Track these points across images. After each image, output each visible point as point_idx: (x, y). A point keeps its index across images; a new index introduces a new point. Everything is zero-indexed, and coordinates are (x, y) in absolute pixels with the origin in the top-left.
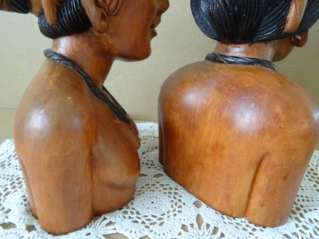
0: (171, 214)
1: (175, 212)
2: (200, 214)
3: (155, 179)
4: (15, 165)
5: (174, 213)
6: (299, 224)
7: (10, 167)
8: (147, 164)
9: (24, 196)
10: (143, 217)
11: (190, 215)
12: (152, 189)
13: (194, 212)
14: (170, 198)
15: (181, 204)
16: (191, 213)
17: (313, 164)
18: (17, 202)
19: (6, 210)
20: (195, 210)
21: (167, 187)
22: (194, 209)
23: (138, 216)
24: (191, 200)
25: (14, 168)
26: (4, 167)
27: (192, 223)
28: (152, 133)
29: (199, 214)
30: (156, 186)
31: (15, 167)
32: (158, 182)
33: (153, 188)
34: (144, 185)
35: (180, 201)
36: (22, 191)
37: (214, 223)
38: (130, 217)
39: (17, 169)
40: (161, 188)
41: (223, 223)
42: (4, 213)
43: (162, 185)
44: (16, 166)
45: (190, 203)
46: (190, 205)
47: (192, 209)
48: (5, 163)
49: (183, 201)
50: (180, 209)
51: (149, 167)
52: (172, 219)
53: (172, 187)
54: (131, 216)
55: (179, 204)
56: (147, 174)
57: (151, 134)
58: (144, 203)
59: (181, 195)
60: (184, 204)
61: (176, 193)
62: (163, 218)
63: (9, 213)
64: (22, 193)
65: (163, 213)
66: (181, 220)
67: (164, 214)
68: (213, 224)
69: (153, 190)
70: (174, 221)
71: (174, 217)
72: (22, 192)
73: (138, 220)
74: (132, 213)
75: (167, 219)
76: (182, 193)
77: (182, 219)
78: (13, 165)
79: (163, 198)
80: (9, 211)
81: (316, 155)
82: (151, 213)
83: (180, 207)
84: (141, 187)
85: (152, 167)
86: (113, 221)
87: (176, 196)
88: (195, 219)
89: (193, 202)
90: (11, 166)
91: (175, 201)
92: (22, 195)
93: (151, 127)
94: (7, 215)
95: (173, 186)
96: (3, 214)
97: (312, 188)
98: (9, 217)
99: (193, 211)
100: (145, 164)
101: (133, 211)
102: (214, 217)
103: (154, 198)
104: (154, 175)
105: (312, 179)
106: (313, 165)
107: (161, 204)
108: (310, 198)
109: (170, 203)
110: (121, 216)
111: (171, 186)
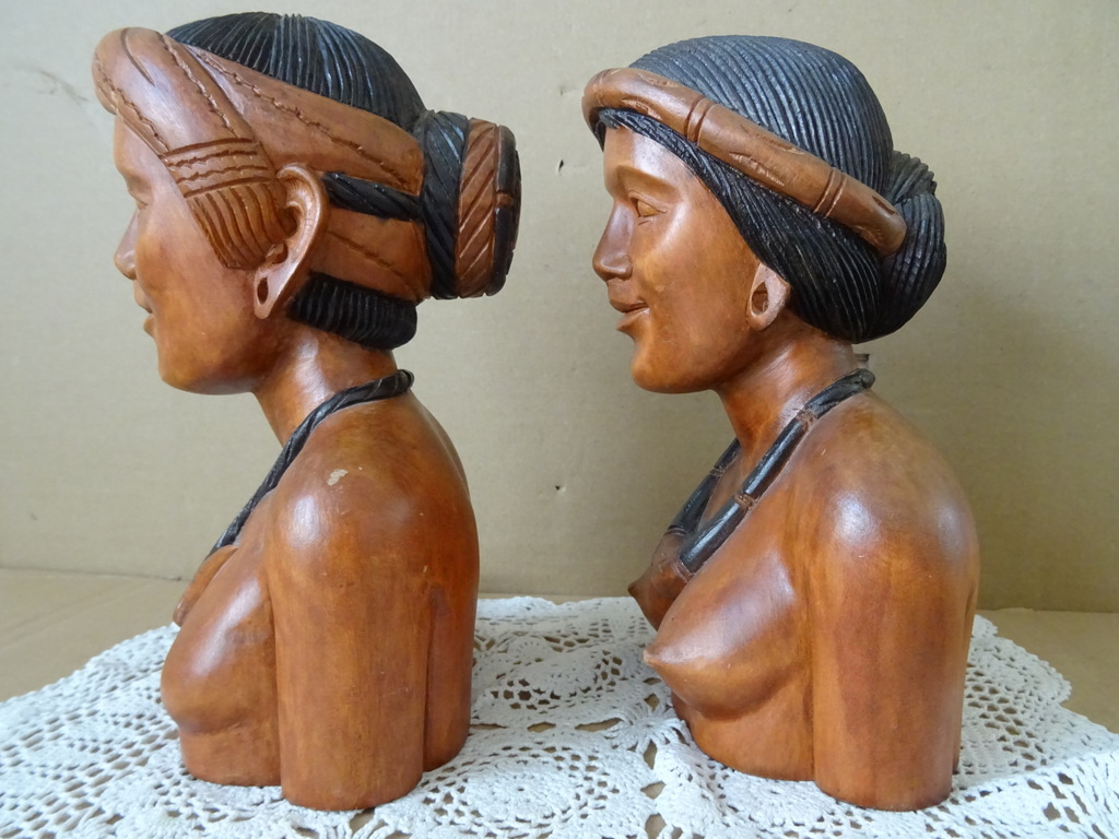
0: (574, 814)
1: (585, 808)
2: (659, 815)
3: (533, 734)
4: (109, 713)
5: (581, 812)
6: (935, 825)
7: (96, 721)
8: (508, 695)
9: (159, 786)
10: (490, 822)
11: (628, 815)
12: (521, 758)
13: (641, 808)
14: (572, 779)
15: (605, 791)
16: (630, 810)
17: (1010, 686)
18: (141, 799)
19: (108, 814)
20: (645, 804)
21: (565, 755)
22: (642, 802)
23: (477, 820)
24: (635, 781)
25: (106, 722)
26: (78, 720)
27: (631, 834)
28: (531, 624)
29: (656, 813)
30: (532, 752)
31: (111, 720)
32: (540, 743)
33: (524, 756)
34: (497, 748)
35: (602, 784)
36: (149, 771)
37: (693, 823)
38: (452, 823)
39: (116, 723)
40: (548, 757)
41: (721, 825)
42: (101, 823)
43: (552, 749)
44: (114, 715)
45: (633, 788)
46: (631, 792)
47: (636, 801)
48: (79, 712)
49: (610, 785)
50: (602, 803)
51: (516, 706)
52: (575, 824)
53: (581, 754)
54: (457, 820)
55: (598, 790)
56: (507, 724)
57: (525, 628)
58: (495, 790)
59: (607, 771)
60: (615, 791)
61: (590, 768)
62: (548, 825)
63: (116, 824)
64: (151, 777)
65: (547, 813)
66: (600, 826)
67: (553, 815)
68: (692, 826)
69: (525, 762)
70: (579, 829)
71: (582, 821)
72: (150, 775)
73: (475, 828)
74: (459, 813)
75: (560, 826)
76: (610, 766)
77: (603, 823)
78: (103, 715)
79: (553, 780)
80: (117, 817)
81: (1027, 666)
82: (514, 812)
83: (603, 797)
84: (489, 753)
85: (524, 704)
86: (405, 831)
87: (591, 774)
88: (643, 824)
89: (641, 786)
90: (97, 716)
91: (587, 784)
92: (152, 781)
93: (529, 609)
94: (112, 827)
95: (582, 750)
96: (98, 826)
97: (990, 745)
98: (117, 832)
99: (637, 806)
100: (501, 694)
101: (462, 808)
102: (694, 809)
103: (527, 780)
104: (529, 725)
105: (999, 723)
106: (1008, 690)
107: (546, 793)
108: (976, 765)
109: (571, 790)
110: (429, 819)
111: (578, 753)
